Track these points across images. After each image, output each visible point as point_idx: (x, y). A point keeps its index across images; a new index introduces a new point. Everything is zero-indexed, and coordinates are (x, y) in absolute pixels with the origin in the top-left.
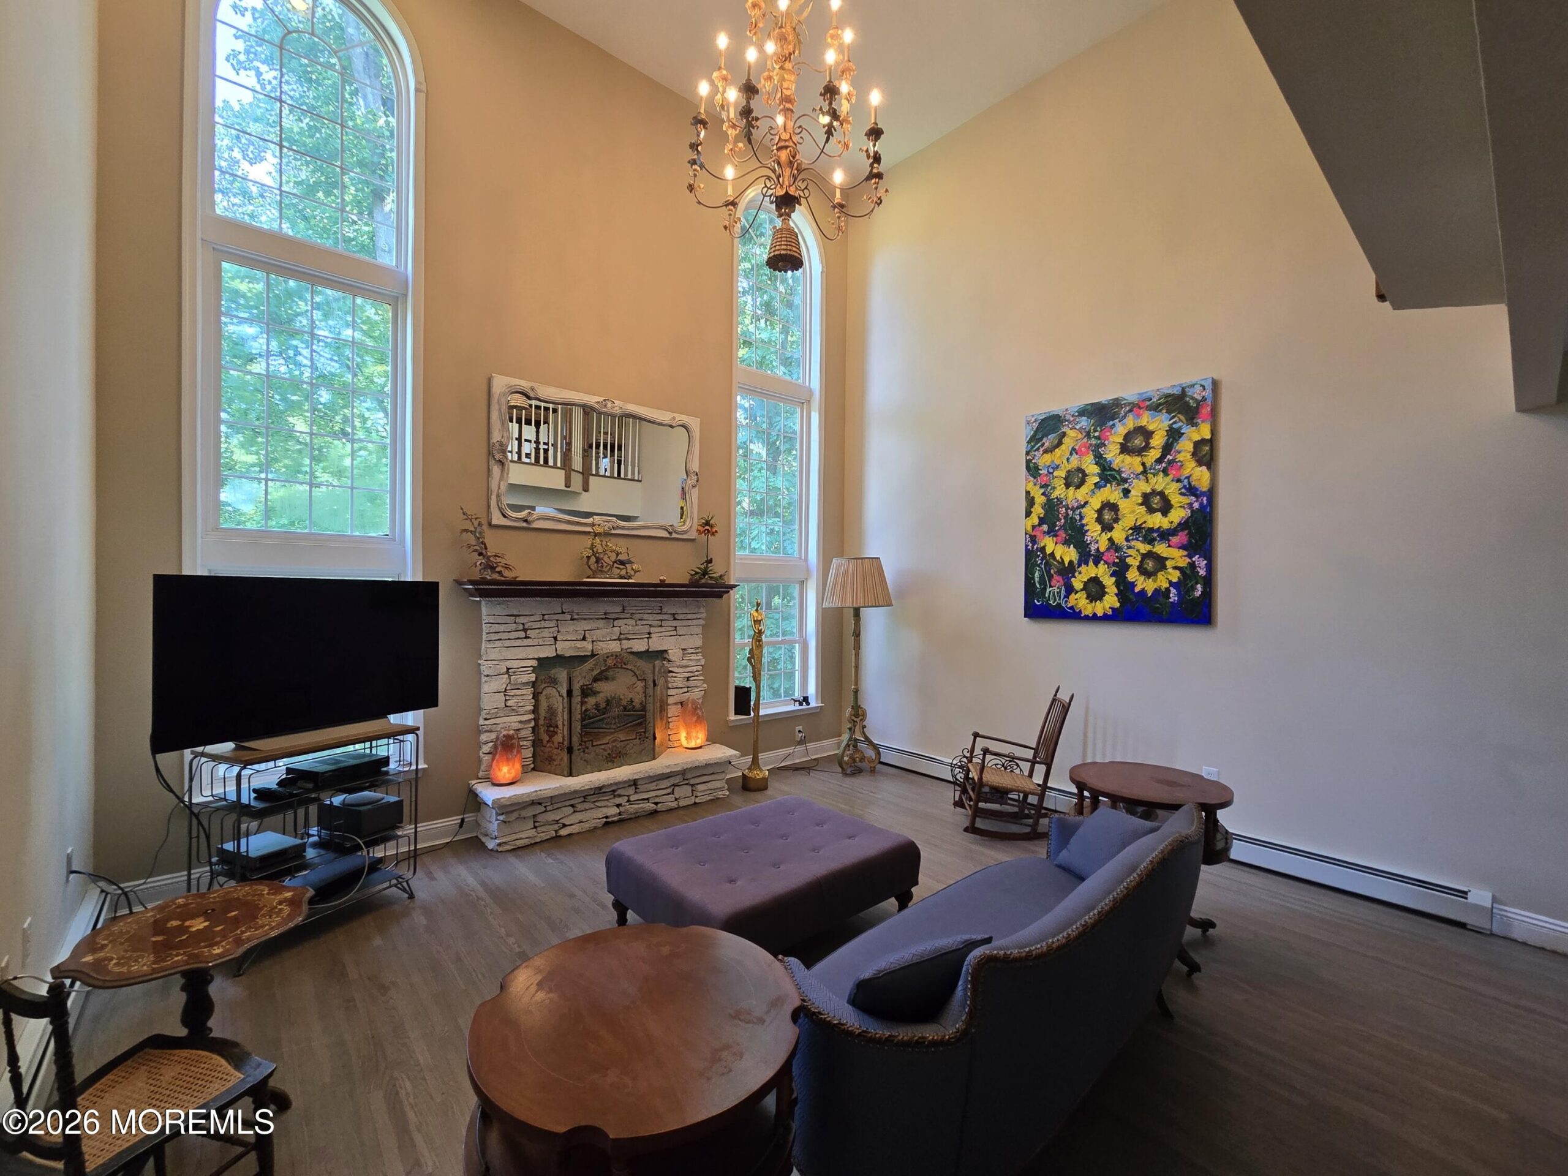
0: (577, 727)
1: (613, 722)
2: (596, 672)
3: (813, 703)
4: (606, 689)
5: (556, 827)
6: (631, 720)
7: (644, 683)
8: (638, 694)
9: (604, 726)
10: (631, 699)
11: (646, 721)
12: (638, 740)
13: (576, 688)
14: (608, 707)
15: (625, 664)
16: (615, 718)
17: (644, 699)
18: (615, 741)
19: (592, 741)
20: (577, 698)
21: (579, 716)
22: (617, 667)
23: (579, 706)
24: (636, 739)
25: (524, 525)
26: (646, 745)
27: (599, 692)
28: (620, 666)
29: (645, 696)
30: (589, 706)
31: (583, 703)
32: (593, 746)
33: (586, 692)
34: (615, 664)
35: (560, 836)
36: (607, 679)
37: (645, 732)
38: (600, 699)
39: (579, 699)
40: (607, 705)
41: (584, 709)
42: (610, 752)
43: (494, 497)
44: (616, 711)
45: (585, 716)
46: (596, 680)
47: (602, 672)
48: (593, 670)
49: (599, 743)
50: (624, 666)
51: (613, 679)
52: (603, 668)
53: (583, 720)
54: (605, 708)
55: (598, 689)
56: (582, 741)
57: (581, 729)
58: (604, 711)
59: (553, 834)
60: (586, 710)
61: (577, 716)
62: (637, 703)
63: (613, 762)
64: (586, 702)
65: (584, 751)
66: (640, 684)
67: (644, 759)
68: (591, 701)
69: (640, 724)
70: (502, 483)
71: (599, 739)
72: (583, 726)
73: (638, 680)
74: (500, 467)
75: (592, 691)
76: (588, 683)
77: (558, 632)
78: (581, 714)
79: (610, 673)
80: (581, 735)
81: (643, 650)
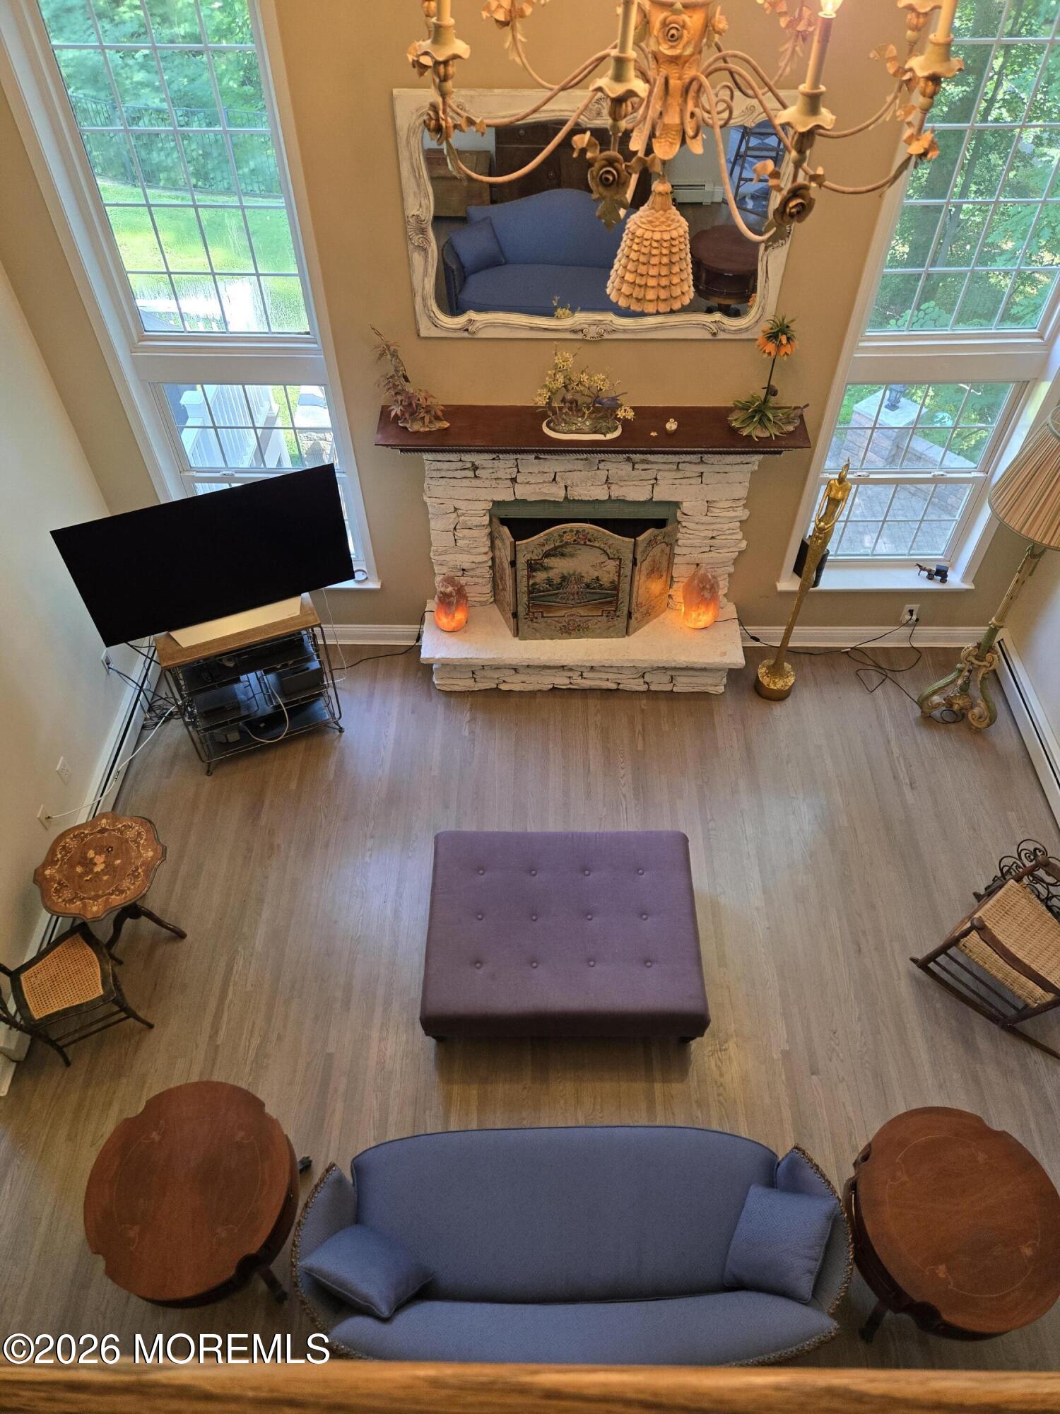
0: (524, 599)
1: (572, 597)
2: (547, 548)
3: (956, 580)
4: (560, 566)
5: (497, 681)
6: (597, 598)
7: (618, 563)
8: (609, 573)
9: (558, 600)
10: (597, 578)
11: (617, 600)
12: (604, 617)
13: (521, 561)
14: (564, 584)
15: (590, 541)
16: (573, 594)
17: (616, 579)
18: (572, 615)
19: (542, 612)
20: (523, 572)
21: (526, 589)
22: (578, 544)
23: (525, 579)
24: (602, 616)
25: (466, 335)
26: (616, 623)
27: (552, 568)
28: (582, 542)
29: (619, 576)
30: (538, 580)
31: (529, 577)
32: (543, 617)
33: (532, 567)
34: (575, 541)
35: (500, 689)
36: (563, 555)
37: (615, 611)
38: (554, 575)
39: (525, 572)
40: (563, 581)
41: (531, 583)
42: (564, 624)
43: (418, 300)
44: (574, 588)
45: (532, 589)
46: (547, 555)
47: (556, 548)
48: (543, 545)
49: (551, 615)
50: (588, 543)
51: (572, 556)
52: (557, 544)
53: (530, 592)
54: (560, 584)
55: (551, 564)
56: (529, 611)
57: (528, 601)
58: (560, 586)
59: (495, 686)
60: (534, 584)
61: (523, 587)
62: (605, 580)
63: (570, 634)
64: (533, 576)
65: (532, 620)
66: (612, 565)
67: (612, 635)
68: (540, 576)
69: (610, 602)
70: (426, 280)
71: (549, 612)
72: (530, 599)
73: (609, 558)
74: (422, 253)
75: (542, 566)
76: (537, 558)
77: (518, 472)
78: (528, 587)
79: (568, 550)
80: (528, 606)
81: (642, 499)
